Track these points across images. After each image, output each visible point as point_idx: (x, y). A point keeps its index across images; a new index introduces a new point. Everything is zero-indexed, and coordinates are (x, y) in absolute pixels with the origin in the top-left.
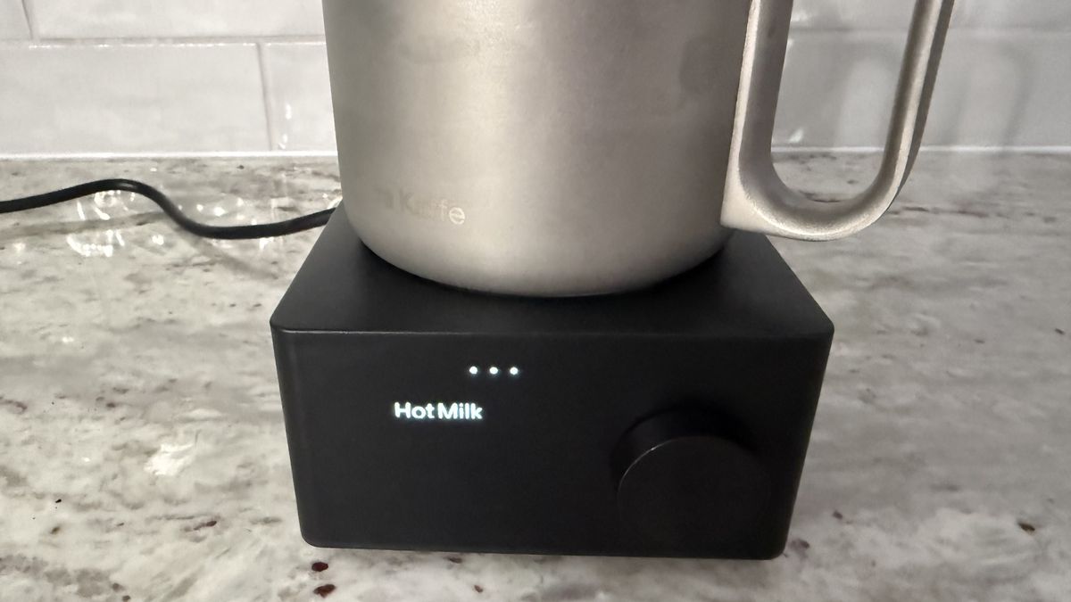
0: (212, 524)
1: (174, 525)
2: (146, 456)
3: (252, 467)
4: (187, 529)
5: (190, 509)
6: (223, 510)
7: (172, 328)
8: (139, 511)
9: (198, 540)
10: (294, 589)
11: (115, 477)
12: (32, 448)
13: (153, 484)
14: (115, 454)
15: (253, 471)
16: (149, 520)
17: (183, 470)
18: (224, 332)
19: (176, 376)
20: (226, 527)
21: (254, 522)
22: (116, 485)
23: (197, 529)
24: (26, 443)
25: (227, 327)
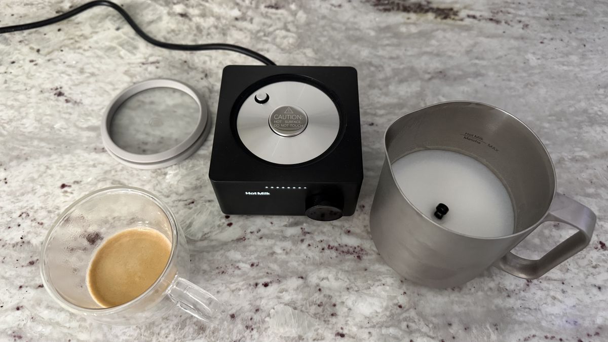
0: (193, 203)
1: (182, 203)
2: (164, 176)
3: (201, 180)
4: (186, 205)
5: (185, 197)
6: (195, 197)
7: (153, 106)
8: (170, 198)
9: (190, 208)
10: (221, 225)
11: (157, 185)
12: (125, 172)
13: (170, 187)
14: (154, 175)
15: (201, 181)
16: (174, 202)
17: (178, 181)
18: (175, 110)
19: (163, 135)
20: (198, 204)
21: (206, 201)
22: (158, 188)
23: (189, 204)
24: (122, 170)
25: (175, 106)
